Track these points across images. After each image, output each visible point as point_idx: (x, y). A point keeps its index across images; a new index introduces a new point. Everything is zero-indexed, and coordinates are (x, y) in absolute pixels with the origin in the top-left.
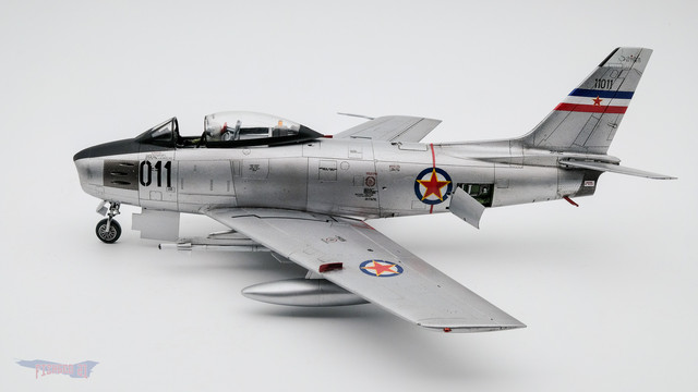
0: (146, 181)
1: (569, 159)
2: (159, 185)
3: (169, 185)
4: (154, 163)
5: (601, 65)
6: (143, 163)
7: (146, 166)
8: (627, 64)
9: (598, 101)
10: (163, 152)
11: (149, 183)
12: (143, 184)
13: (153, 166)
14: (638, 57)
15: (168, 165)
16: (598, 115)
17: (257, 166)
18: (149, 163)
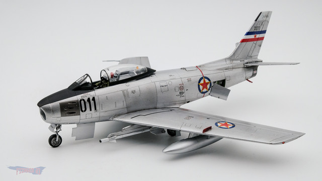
0: (83, 109)
1: (247, 63)
2: (91, 110)
3: (95, 109)
4: (86, 99)
5: (256, 20)
6: (81, 100)
7: (82, 102)
8: (265, 19)
9: (255, 36)
10: (89, 93)
11: (85, 111)
12: (82, 111)
13: (86, 101)
14: (268, 15)
15: (94, 99)
16: (255, 42)
17: (134, 91)
18: (84, 100)
